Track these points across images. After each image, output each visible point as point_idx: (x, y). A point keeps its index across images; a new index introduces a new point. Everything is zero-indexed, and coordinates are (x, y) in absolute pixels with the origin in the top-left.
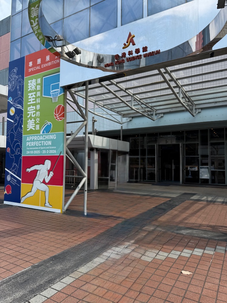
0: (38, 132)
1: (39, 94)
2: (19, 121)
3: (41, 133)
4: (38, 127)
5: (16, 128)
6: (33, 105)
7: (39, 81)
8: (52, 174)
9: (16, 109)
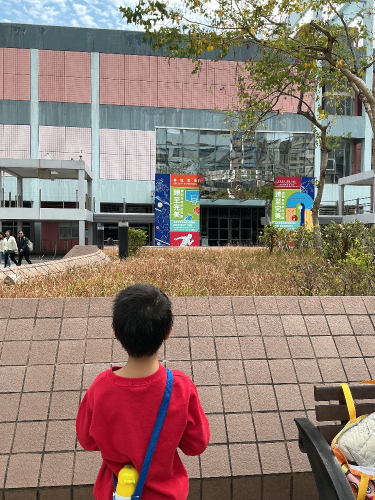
0: (183, 219)
1: (182, 198)
2: (166, 212)
3: (185, 219)
4: (182, 216)
5: (164, 215)
6: (178, 204)
7: (182, 191)
8: (193, 241)
9: (163, 204)
